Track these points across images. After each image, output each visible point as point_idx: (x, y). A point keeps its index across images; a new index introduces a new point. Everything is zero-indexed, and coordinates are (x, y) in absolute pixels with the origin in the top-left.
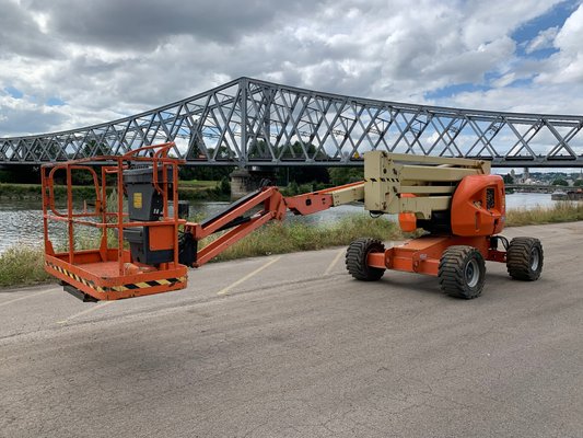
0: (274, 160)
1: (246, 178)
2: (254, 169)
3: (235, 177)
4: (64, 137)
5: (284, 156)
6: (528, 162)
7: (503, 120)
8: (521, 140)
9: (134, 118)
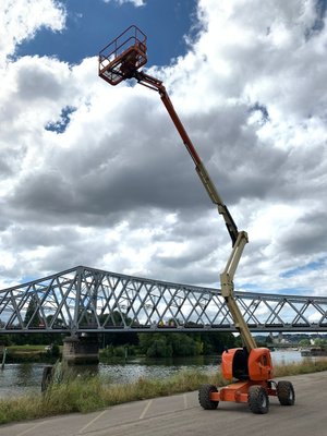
0: (100, 327)
1: (76, 342)
2: (83, 335)
3: (67, 342)
5: (107, 324)
6: (280, 327)
7: (259, 298)
8: (273, 312)
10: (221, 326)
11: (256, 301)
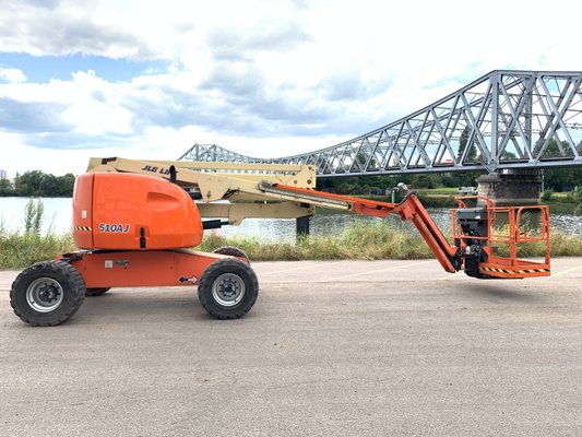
0: (531, 160)
1: (495, 183)
2: (505, 172)
3: (482, 182)
4: (330, 153)
5: (544, 155)
9: (385, 129)
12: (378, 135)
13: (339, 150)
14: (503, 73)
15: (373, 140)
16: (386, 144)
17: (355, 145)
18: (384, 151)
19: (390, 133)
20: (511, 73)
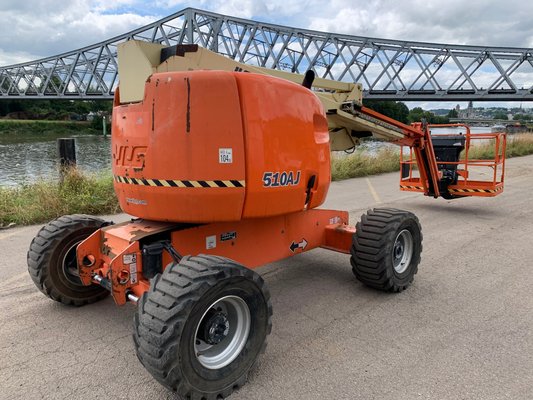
6: (469, 95)
7: (447, 53)
8: (464, 73)
9: (83, 51)
10: (385, 92)
11: (442, 57)
12: (75, 57)
13: (27, 68)
14: (197, 12)
15: (67, 61)
16: (83, 67)
17: (47, 66)
18: (80, 75)
19: (88, 56)
20: (202, 13)
